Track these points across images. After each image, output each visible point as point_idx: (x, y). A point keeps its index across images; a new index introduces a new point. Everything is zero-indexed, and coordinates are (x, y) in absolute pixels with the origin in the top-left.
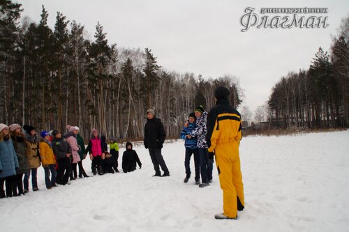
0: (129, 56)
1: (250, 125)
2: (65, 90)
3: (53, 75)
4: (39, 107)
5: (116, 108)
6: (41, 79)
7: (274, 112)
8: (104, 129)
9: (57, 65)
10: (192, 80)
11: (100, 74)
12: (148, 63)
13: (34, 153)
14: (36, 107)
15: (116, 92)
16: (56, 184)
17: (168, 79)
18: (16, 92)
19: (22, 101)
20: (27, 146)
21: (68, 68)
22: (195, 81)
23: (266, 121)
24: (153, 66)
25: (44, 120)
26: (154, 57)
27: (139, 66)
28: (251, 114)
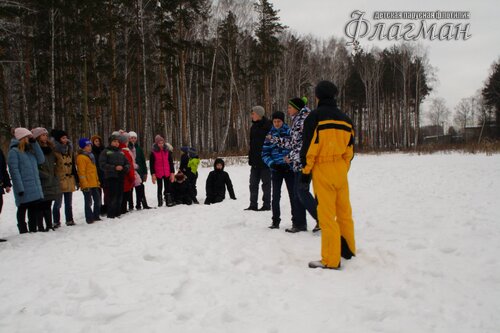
0: (231, 8)
1: (446, 131)
2: (121, 67)
3: (101, 41)
4: (78, 95)
5: (207, 99)
6: (82, 48)
7: (494, 109)
8: (188, 134)
9: (107, 24)
10: (343, 51)
11: (181, 41)
12: (263, 21)
13: (68, 170)
14: (74, 95)
15: (208, 71)
16: (101, 217)
17: (298, 48)
18: (40, 70)
19: (50, 85)
20: (56, 160)
21: (127, 29)
22: (346, 53)
23: (476, 126)
24: (273, 26)
25: (86, 118)
26: (274, 9)
27: (247, 26)
28: (448, 113)
